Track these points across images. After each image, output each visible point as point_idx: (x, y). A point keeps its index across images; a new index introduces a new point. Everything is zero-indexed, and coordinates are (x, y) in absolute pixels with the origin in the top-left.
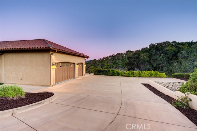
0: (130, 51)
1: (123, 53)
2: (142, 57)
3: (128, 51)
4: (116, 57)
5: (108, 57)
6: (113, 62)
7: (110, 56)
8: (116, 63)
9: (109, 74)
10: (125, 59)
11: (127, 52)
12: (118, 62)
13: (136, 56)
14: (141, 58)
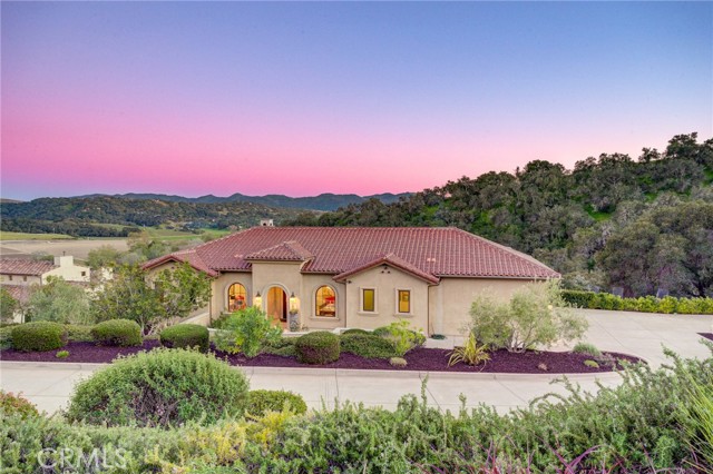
0: (545, 165)
1: (513, 173)
2: (664, 248)
3: (536, 162)
4: (482, 196)
5: (437, 189)
6: (472, 218)
7: (450, 187)
8: (485, 224)
9: (590, 304)
10: (526, 205)
11: (533, 166)
12: (494, 219)
13: (644, 242)
14: (663, 253)
